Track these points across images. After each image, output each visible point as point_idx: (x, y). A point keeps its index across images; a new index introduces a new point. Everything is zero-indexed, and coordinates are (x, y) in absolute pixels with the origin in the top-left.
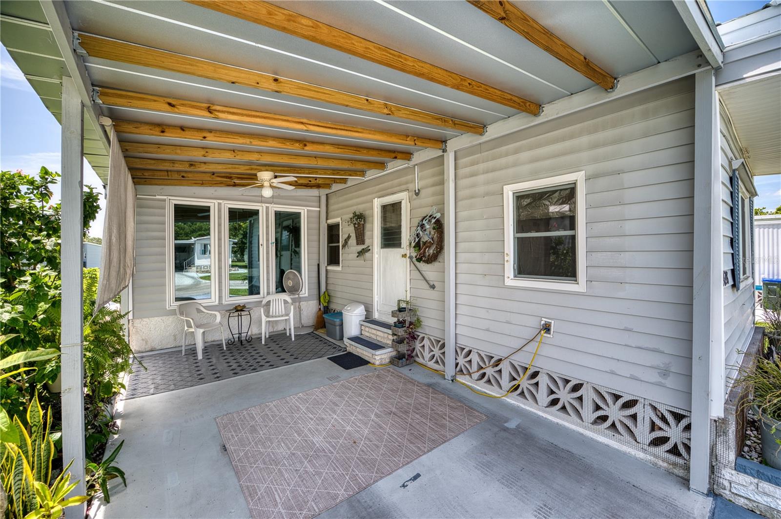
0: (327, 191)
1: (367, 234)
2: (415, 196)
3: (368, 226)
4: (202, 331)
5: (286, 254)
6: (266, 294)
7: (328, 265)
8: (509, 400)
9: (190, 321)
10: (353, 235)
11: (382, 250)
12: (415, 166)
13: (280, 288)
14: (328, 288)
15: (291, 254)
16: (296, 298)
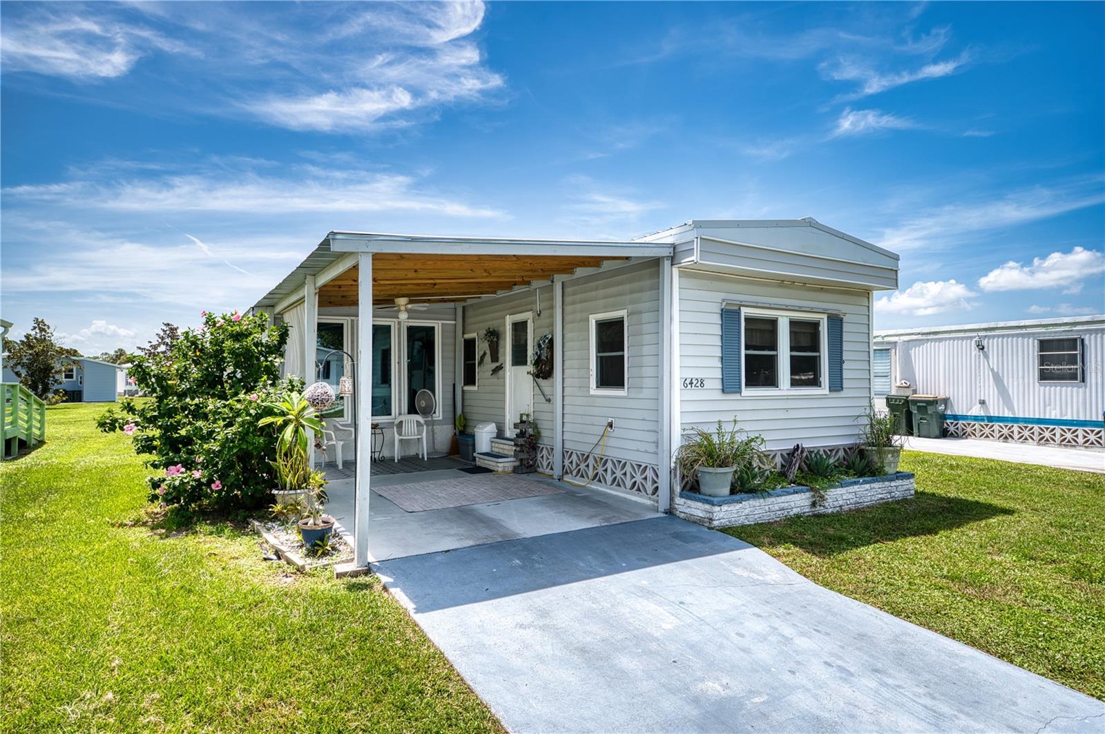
0: (463, 304)
1: (501, 350)
2: (537, 317)
3: (501, 342)
4: (342, 443)
5: (419, 373)
6: (397, 415)
7: (464, 385)
8: (593, 487)
9: (331, 434)
10: (488, 352)
11: (513, 367)
12: (536, 289)
13: (412, 410)
14: (465, 411)
15: (424, 374)
16: (428, 421)
